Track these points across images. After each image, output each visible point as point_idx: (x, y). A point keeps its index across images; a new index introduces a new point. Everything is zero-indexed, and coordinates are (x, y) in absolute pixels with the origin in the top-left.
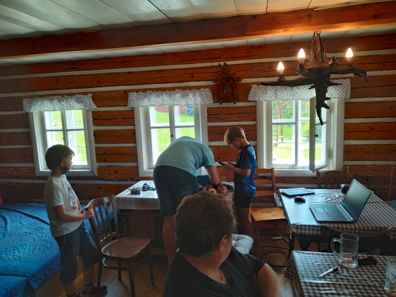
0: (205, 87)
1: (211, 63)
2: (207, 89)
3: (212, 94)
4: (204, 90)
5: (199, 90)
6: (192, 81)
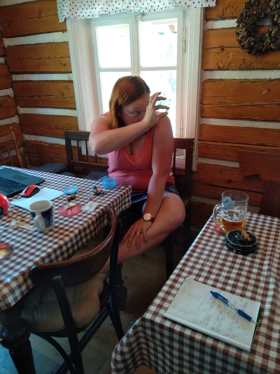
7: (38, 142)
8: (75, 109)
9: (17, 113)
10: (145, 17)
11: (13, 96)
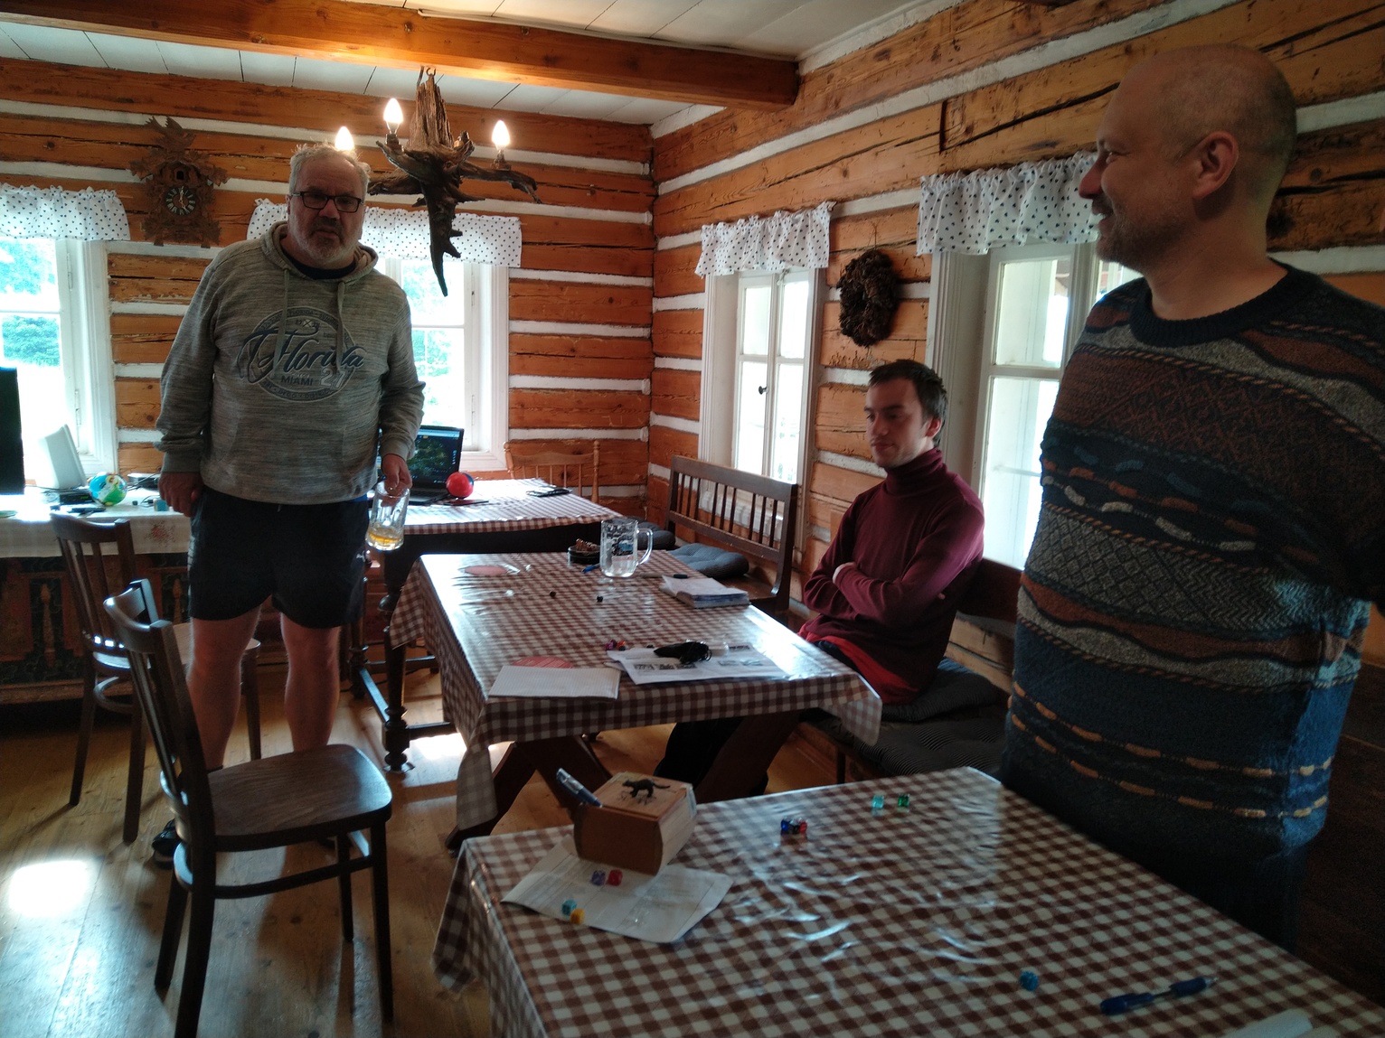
0: (98, 186)
1: (120, 114)
2: (108, 193)
3: (123, 212)
4: (97, 193)
5: (77, 194)
6: (52, 161)
8: (697, 420)
9: (647, 424)
10: (787, 276)
11: (648, 393)
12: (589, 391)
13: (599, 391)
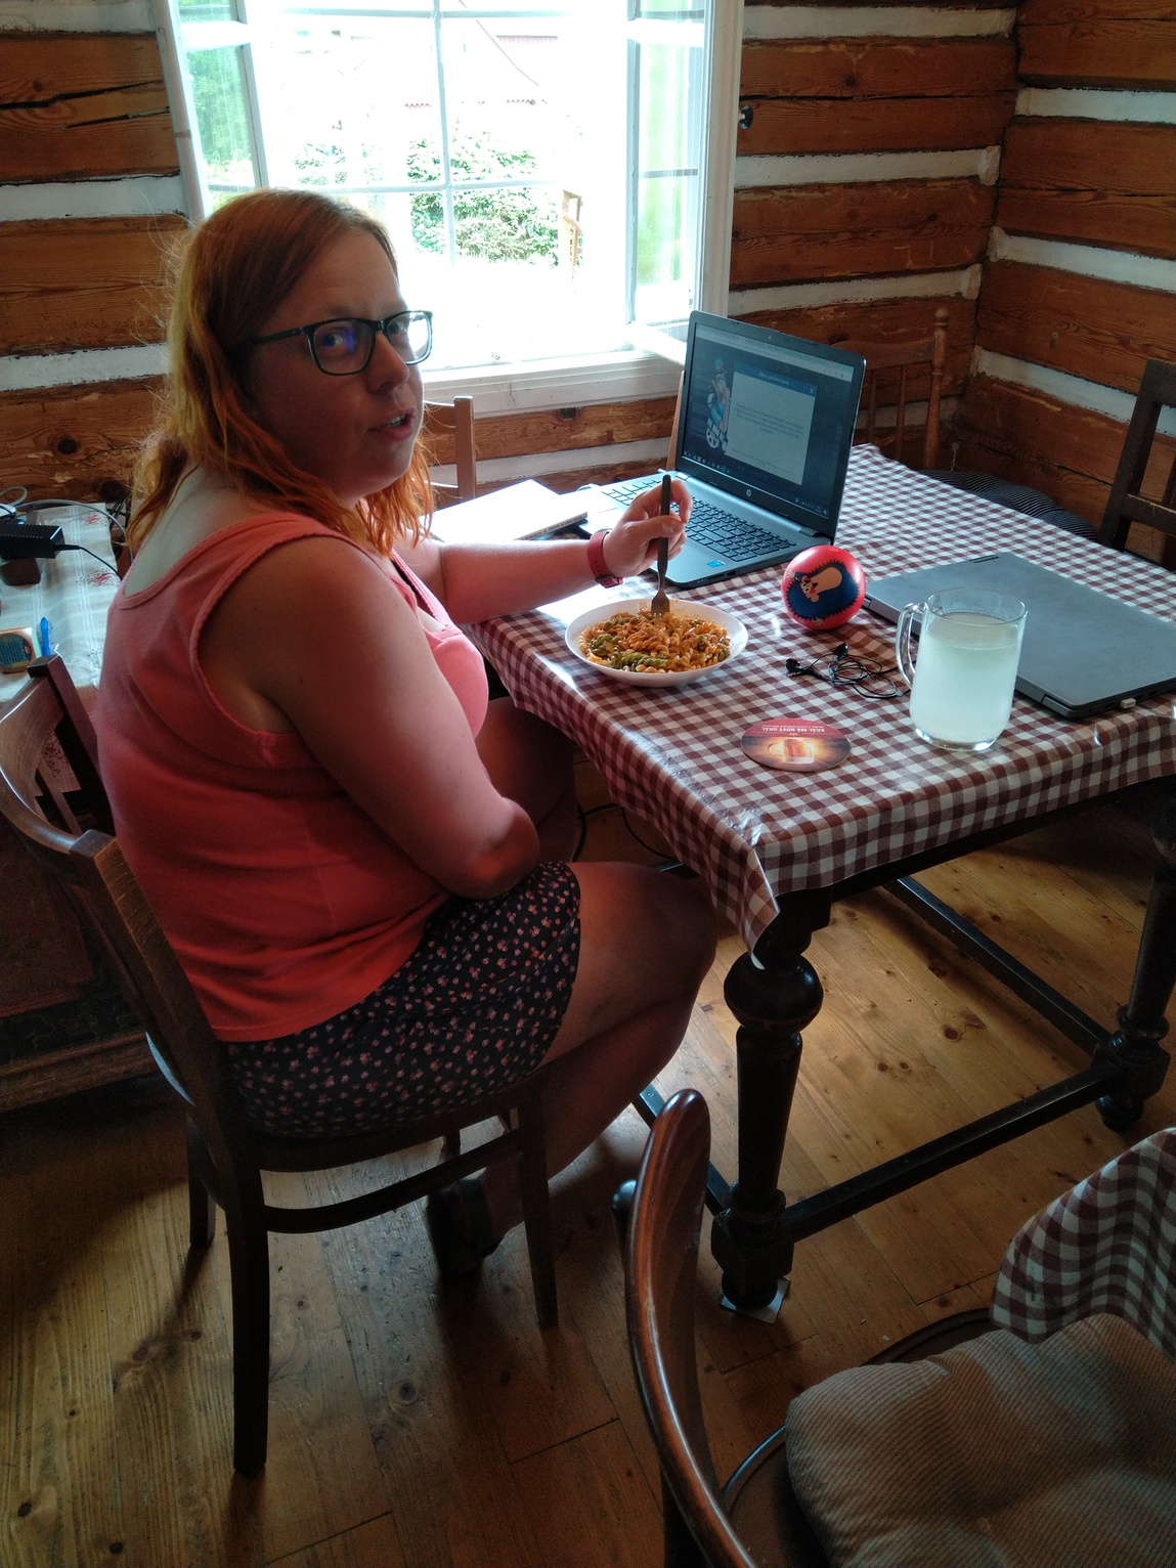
7: (1023, 392)
9: (982, 257)
11: (992, 182)
12: (872, 184)
13: (892, 183)
